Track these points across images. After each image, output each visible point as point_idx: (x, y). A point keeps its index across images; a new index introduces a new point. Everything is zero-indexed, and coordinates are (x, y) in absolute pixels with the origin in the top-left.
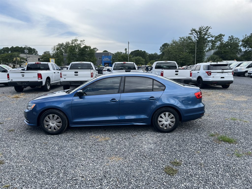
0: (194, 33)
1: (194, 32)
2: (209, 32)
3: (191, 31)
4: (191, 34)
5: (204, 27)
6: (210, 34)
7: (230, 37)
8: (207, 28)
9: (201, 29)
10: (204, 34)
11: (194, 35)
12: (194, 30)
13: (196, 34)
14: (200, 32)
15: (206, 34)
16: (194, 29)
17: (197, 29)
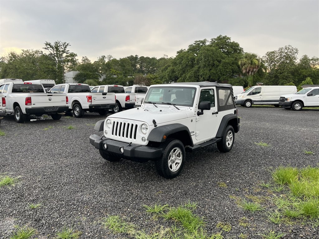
0: (49, 48)
1: (48, 46)
2: (67, 49)
3: (46, 45)
4: (46, 49)
5: (61, 43)
6: (68, 52)
7: (84, 57)
8: (66, 45)
9: (58, 45)
10: (62, 51)
11: (49, 50)
12: (49, 45)
13: (52, 50)
14: (57, 48)
15: (64, 52)
16: (48, 43)
17: (53, 44)
